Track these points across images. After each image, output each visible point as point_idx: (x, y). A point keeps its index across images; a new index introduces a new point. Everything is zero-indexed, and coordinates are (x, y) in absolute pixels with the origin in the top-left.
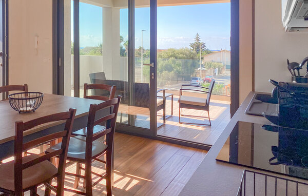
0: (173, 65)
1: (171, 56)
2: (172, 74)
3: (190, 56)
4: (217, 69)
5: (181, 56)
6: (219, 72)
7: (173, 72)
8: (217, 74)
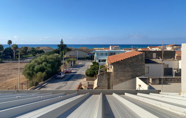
0: (45, 67)
1: (44, 61)
2: (44, 74)
3: (57, 60)
4: (73, 62)
5: (51, 60)
6: (74, 63)
7: (45, 72)
8: (73, 65)
